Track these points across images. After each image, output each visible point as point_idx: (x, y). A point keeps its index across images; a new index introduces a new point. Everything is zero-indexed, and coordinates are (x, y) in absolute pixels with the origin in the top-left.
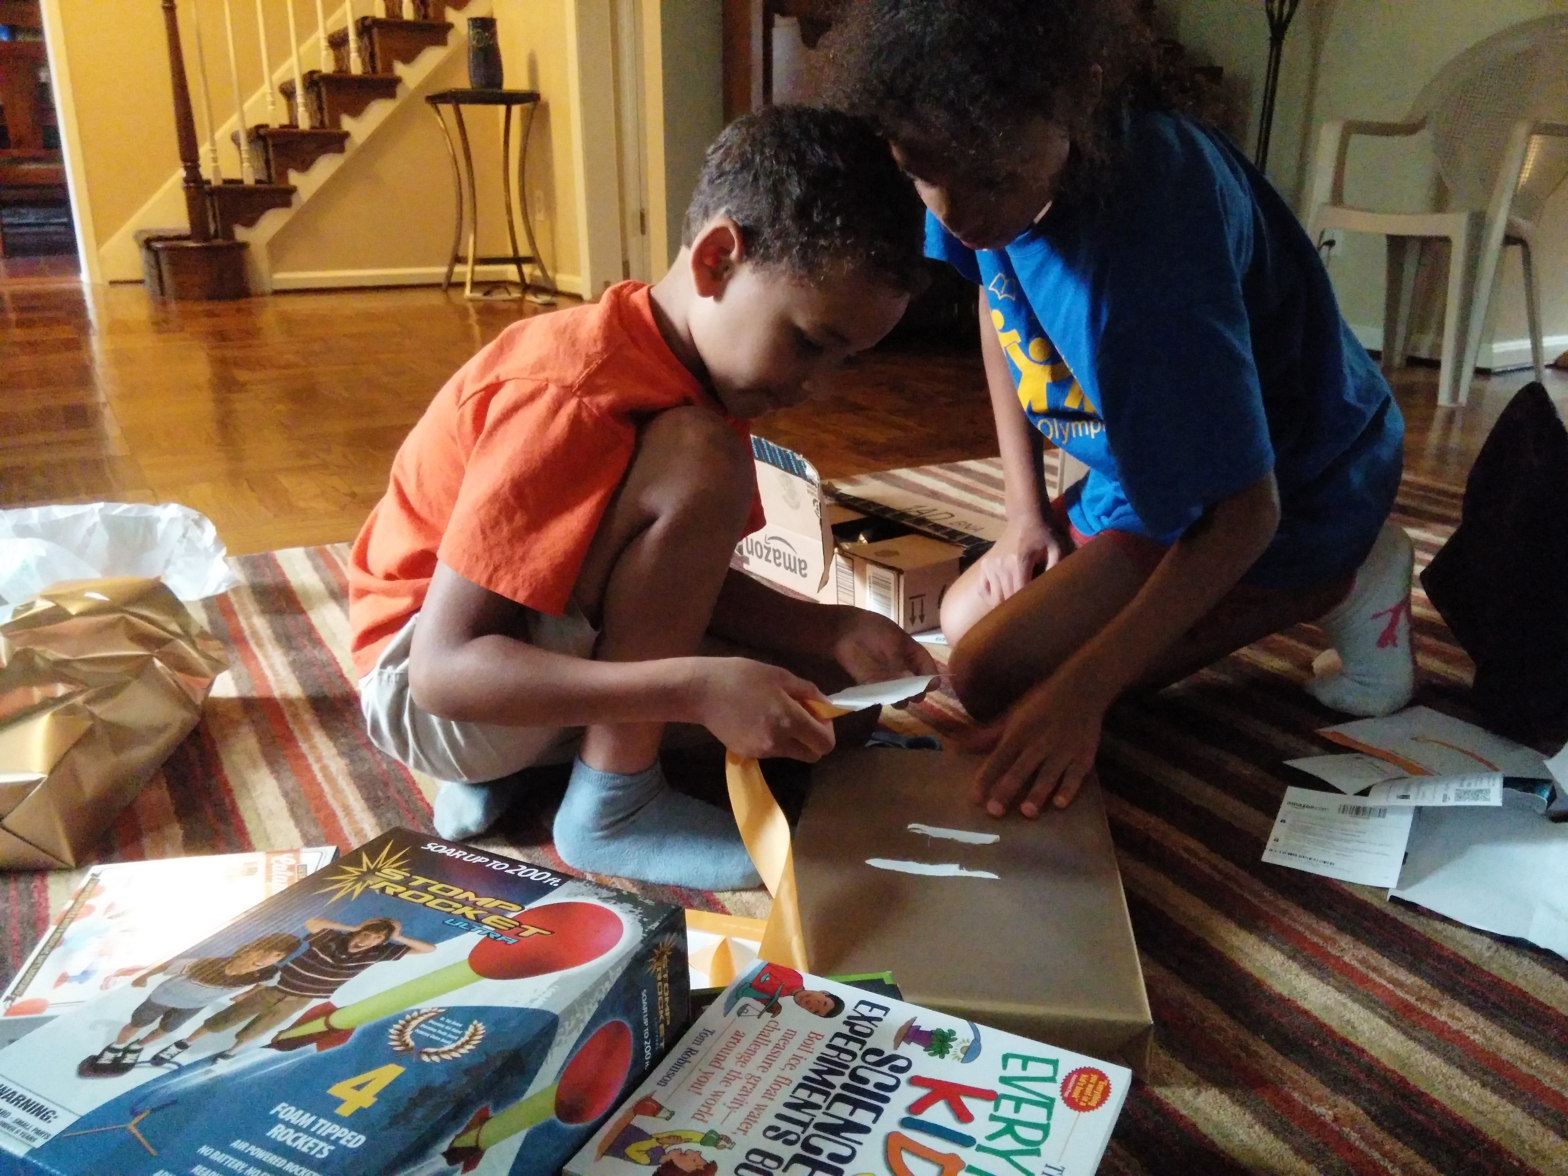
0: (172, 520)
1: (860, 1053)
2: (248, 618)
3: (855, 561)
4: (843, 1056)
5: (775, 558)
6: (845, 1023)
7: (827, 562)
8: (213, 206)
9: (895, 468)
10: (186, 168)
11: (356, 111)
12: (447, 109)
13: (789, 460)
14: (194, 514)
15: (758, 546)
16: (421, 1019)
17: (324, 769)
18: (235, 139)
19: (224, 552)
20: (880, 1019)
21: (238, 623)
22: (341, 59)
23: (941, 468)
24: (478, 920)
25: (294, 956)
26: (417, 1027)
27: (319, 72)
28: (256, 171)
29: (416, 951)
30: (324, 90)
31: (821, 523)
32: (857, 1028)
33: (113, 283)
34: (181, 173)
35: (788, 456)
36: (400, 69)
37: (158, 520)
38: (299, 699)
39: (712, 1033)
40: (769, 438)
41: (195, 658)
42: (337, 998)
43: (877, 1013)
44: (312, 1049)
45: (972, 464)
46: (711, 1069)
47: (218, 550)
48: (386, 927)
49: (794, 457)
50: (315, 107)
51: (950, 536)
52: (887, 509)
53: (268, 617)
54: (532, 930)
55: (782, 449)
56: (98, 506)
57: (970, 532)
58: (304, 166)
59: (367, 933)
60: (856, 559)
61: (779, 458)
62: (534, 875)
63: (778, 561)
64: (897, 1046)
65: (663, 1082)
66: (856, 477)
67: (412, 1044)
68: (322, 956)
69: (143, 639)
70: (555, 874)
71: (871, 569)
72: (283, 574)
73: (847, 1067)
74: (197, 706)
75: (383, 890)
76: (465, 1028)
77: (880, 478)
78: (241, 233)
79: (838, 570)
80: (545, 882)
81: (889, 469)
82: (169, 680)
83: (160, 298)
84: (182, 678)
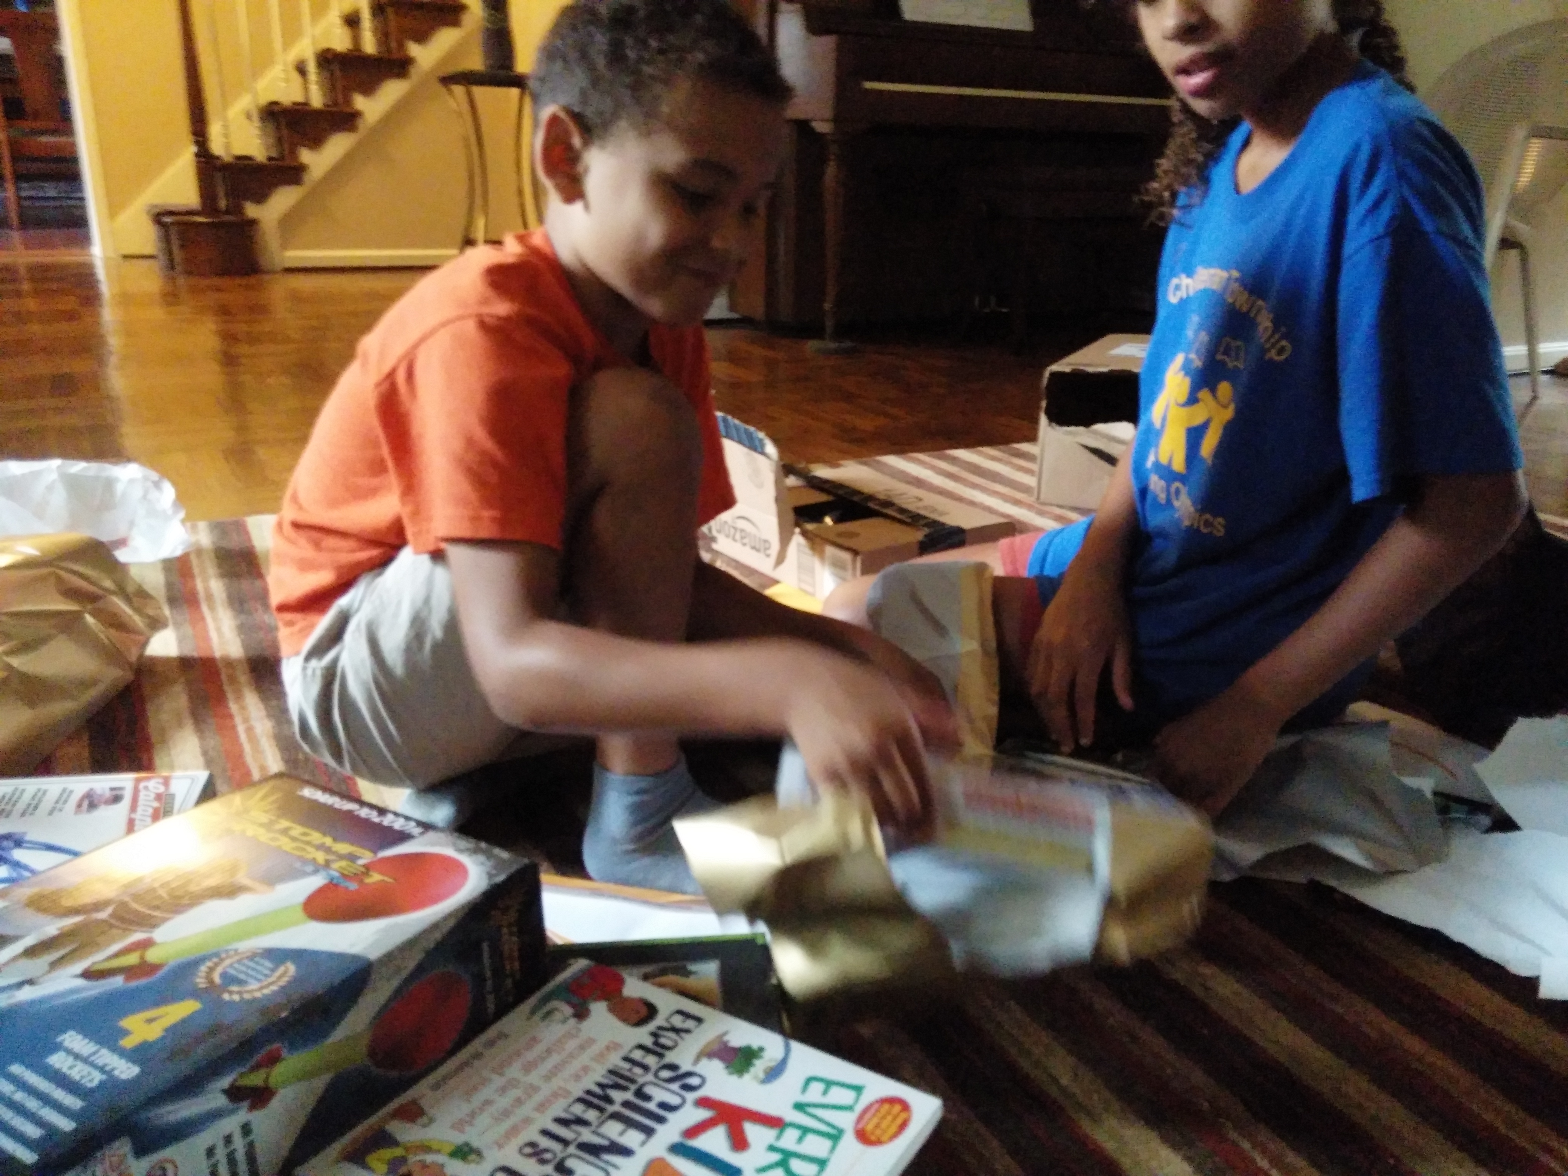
0: (132, 481)
2: (205, 580)
3: (815, 541)
7: (785, 541)
8: (224, 181)
10: (196, 143)
11: (368, 89)
12: (459, 90)
13: (753, 438)
14: (155, 475)
17: (250, 730)
18: (249, 116)
19: (182, 515)
21: (195, 585)
22: (356, 38)
23: (929, 456)
27: (334, 50)
28: (268, 148)
30: (337, 69)
33: (126, 257)
34: (194, 149)
35: (751, 434)
36: (414, 49)
37: (117, 480)
38: (239, 661)
41: (130, 617)
45: (962, 453)
47: (176, 512)
49: (755, 435)
50: (329, 85)
51: (913, 519)
52: (856, 492)
53: (226, 580)
54: (377, 878)
55: (747, 426)
56: (55, 463)
57: (935, 517)
58: (316, 143)
60: (818, 540)
61: (744, 435)
62: (399, 824)
66: (842, 462)
69: (74, 594)
70: (419, 824)
71: (830, 550)
72: (249, 540)
74: (132, 663)
77: (865, 464)
78: (251, 210)
79: (799, 551)
80: (408, 832)
81: (875, 456)
82: (102, 636)
83: (170, 273)
84: (115, 634)
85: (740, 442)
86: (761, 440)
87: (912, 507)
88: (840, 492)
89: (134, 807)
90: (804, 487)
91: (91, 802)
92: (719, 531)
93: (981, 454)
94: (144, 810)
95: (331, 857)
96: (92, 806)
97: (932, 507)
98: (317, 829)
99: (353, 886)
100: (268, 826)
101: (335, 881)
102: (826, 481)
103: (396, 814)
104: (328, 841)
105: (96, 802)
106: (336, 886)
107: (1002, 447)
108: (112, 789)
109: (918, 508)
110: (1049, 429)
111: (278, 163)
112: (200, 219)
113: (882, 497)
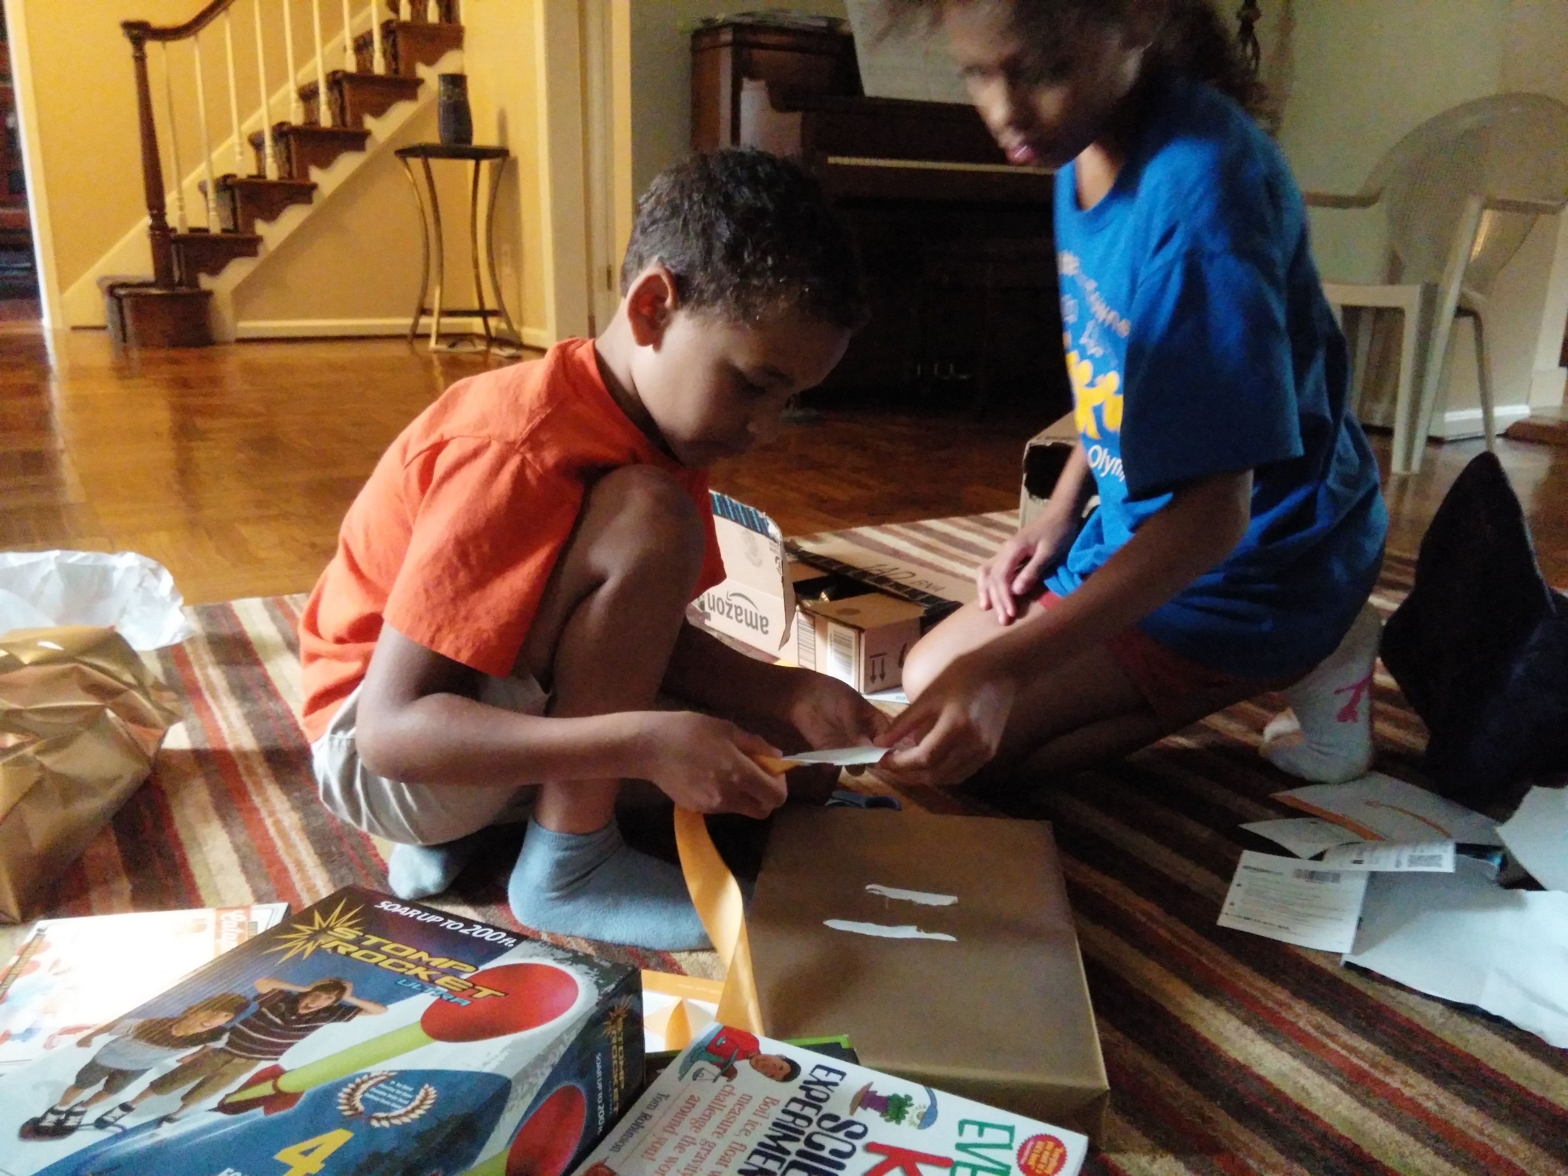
0: (129, 569)
1: (815, 1119)
2: (203, 668)
3: (816, 619)
4: (799, 1122)
5: (737, 615)
6: (802, 1088)
7: (789, 620)
8: (178, 254)
9: (857, 526)
10: (152, 216)
11: (325, 163)
12: (416, 163)
13: (752, 518)
14: (152, 564)
15: (720, 603)
16: (371, 1083)
17: (278, 824)
18: (204, 188)
19: (180, 601)
20: (835, 1084)
21: (193, 673)
22: (311, 112)
23: (904, 527)
24: (432, 981)
25: (242, 1017)
26: (368, 1090)
27: (289, 123)
28: (222, 220)
29: (368, 1012)
30: (292, 142)
31: (783, 581)
32: (813, 1093)
33: (75, 328)
34: (149, 221)
35: (750, 513)
36: (370, 123)
37: (114, 569)
38: (254, 752)
39: (667, 1097)
40: (731, 495)
41: (148, 710)
42: (285, 1061)
43: (833, 1078)
44: (258, 1113)
45: (934, 524)
46: (666, 1135)
47: (174, 599)
48: (337, 987)
49: (757, 515)
50: (284, 158)
51: (911, 595)
52: (849, 568)
53: (223, 668)
54: (485, 992)
55: (745, 506)
56: (57, 553)
57: (931, 591)
58: (271, 216)
59: (317, 993)
60: (818, 617)
61: (742, 515)
62: (489, 935)
63: (739, 618)
64: (853, 1110)
65: (617, 1148)
66: (819, 534)
67: (361, 1108)
68: (271, 1016)
69: (95, 689)
70: (510, 934)
71: (832, 627)
72: (239, 624)
73: (802, 1133)
74: (148, 759)
75: (335, 948)
76: (415, 1092)
77: (842, 536)
78: (206, 282)
79: (798, 628)
81: (851, 527)
82: (121, 730)
83: (122, 344)
84: (134, 729)
87: (907, 582)
88: (834, 568)
90: (798, 562)
92: (712, 608)
93: (951, 524)
95: (432, 973)
97: (925, 582)
99: (462, 1003)
101: (445, 998)
102: (817, 557)
104: (424, 956)
106: (447, 1001)
107: (973, 517)
109: (912, 583)
111: (233, 235)
112: (154, 291)
113: (875, 572)
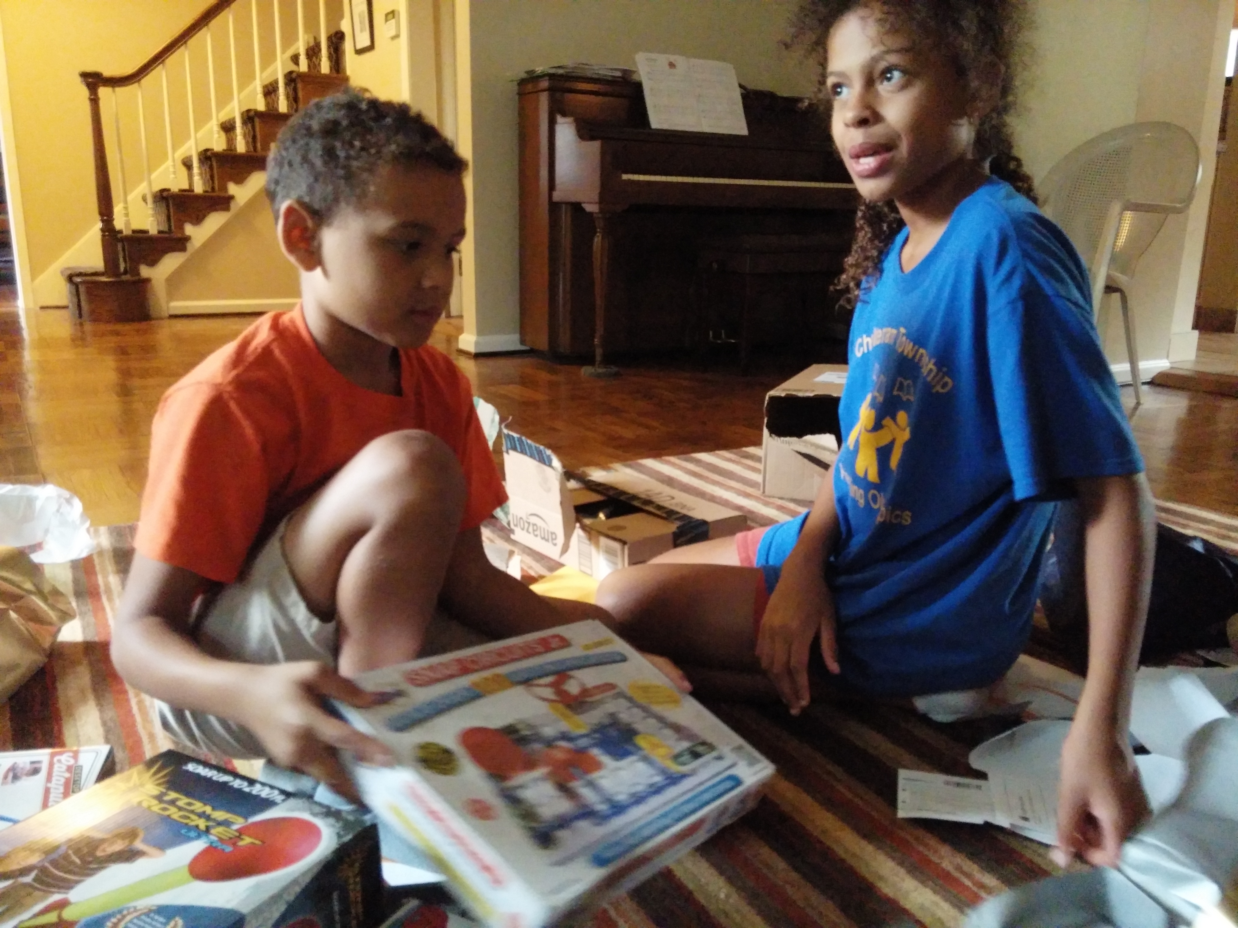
0: (48, 498)
2: (103, 577)
3: (592, 533)
5: (534, 531)
7: (568, 535)
8: (124, 250)
9: (642, 458)
10: (103, 221)
11: (240, 180)
14: (66, 494)
16: (134, 915)
18: (144, 199)
19: (87, 524)
21: (96, 580)
22: (231, 141)
23: (679, 459)
24: (208, 830)
27: (213, 150)
28: (159, 224)
30: (214, 164)
31: (562, 504)
33: (43, 308)
34: (100, 225)
37: (36, 498)
41: (46, 611)
45: (704, 456)
47: (82, 522)
49: (545, 453)
50: (208, 177)
51: (668, 514)
52: (623, 493)
53: (120, 576)
54: (248, 840)
57: (684, 512)
58: (198, 220)
60: (593, 532)
61: (535, 452)
63: (536, 533)
66: (612, 465)
69: (2, 595)
71: (603, 540)
74: (45, 649)
77: (630, 466)
78: (145, 271)
79: (579, 541)
80: (272, 799)
81: (637, 459)
82: (22, 628)
83: (78, 321)
84: (31, 625)
85: (532, 456)
86: (549, 458)
87: (667, 504)
88: (611, 493)
89: (49, 778)
90: (583, 488)
91: (14, 774)
92: (516, 526)
93: (718, 456)
94: (57, 780)
95: (210, 824)
96: (16, 778)
97: (682, 504)
98: (200, 799)
99: (229, 849)
100: (159, 798)
101: (214, 845)
102: (600, 484)
103: (263, 784)
104: (208, 809)
105: (19, 774)
106: (216, 848)
107: (735, 450)
108: (33, 763)
109: (671, 505)
110: (770, 438)
111: (167, 235)
112: (104, 279)
113: (643, 496)
